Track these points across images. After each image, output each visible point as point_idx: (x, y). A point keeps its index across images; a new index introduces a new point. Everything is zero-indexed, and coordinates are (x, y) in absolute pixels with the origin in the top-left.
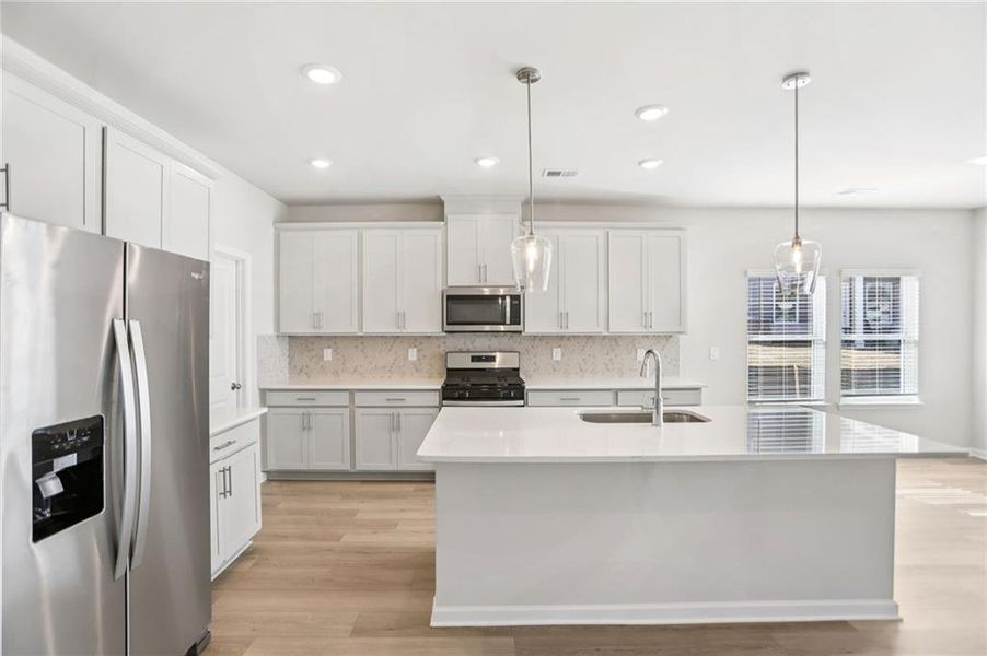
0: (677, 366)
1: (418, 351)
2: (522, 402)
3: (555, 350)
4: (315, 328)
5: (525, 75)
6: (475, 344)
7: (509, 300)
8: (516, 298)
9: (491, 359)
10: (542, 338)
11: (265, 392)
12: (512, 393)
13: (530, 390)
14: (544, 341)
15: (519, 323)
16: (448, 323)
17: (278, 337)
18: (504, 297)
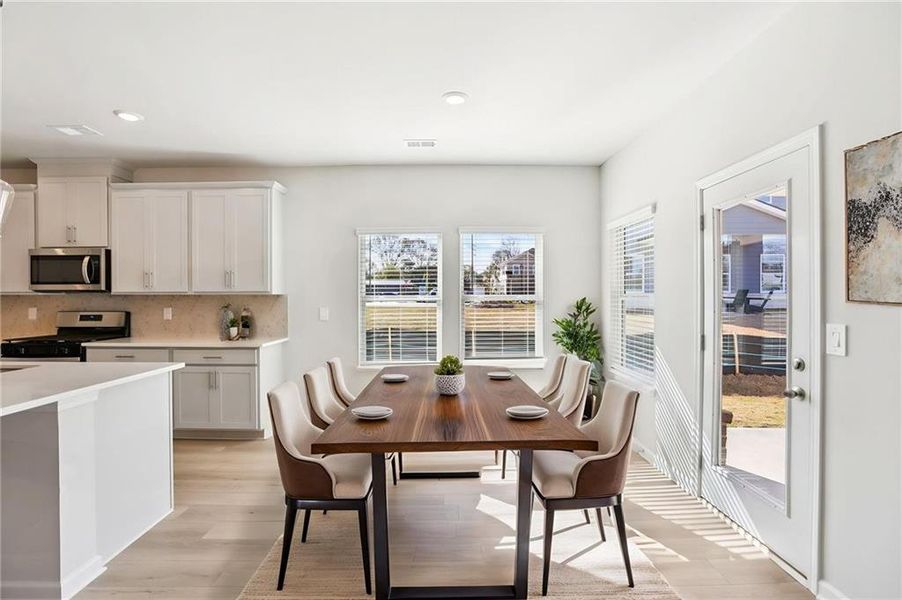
0: (285, 328)
1: (36, 311)
2: (79, 359)
3: (165, 310)
7: (86, 259)
8: (95, 258)
9: (99, 318)
10: (154, 298)
12: (67, 350)
13: (89, 347)
14: (157, 301)
15: (99, 283)
16: (32, 283)
18: (83, 256)
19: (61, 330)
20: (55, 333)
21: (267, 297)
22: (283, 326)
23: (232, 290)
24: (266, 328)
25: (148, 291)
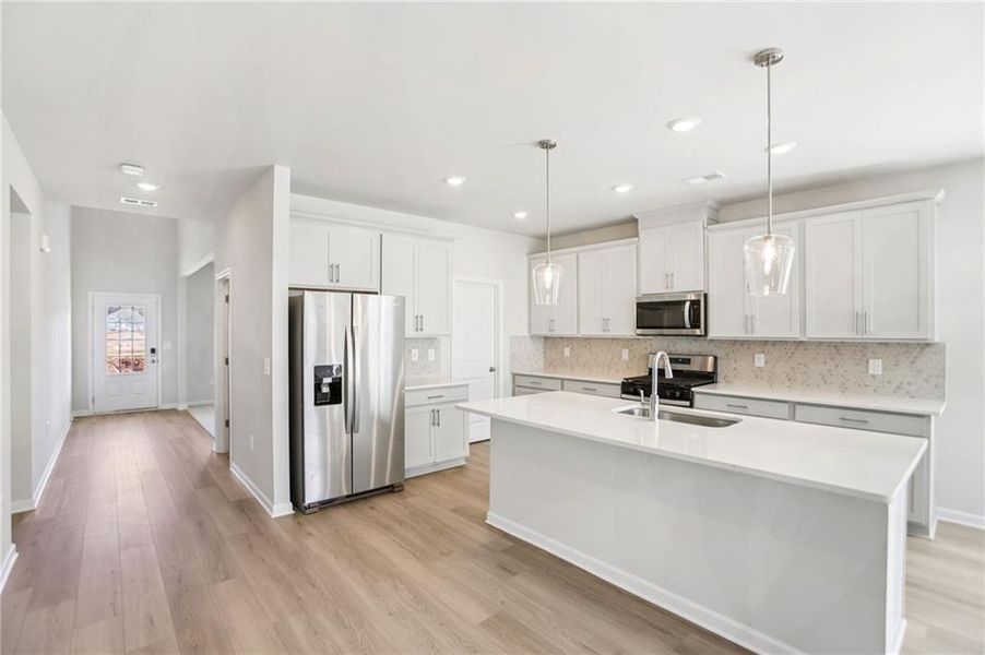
1: (630, 351)
2: (688, 403)
3: (757, 356)
4: (550, 330)
6: (677, 347)
7: (688, 304)
8: (695, 303)
9: (687, 361)
10: (743, 342)
11: (514, 375)
12: (678, 394)
13: (698, 393)
14: (746, 346)
15: (699, 327)
16: (638, 328)
17: (532, 337)
18: (685, 301)
21: (907, 345)
22: (936, 386)
23: (865, 336)
24: (905, 386)
25: (749, 336)
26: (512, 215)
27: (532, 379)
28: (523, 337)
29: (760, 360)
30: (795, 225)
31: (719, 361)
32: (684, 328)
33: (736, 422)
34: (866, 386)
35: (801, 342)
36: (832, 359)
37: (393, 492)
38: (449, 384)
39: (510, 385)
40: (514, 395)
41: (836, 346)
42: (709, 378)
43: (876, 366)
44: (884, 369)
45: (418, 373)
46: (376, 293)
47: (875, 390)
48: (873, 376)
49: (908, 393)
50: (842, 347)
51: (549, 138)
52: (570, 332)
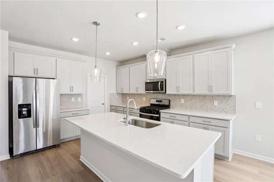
1: (145, 98)
2: (158, 115)
4: (122, 91)
5: (95, 23)
7: (160, 83)
8: (162, 82)
9: (161, 101)
10: (178, 95)
11: (111, 106)
12: (155, 112)
13: (162, 112)
14: (179, 96)
15: (163, 90)
16: (146, 90)
17: (117, 93)
18: (159, 82)
19: (151, 104)
20: (149, 105)
21: (225, 96)
22: (233, 109)
23: (212, 93)
24: (224, 109)
25: (178, 93)
26: (105, 53)
27: (115, 107)
28: (114, 94)
29: (183, 101)
30: (191, 56)
31: (171, 101)
32: (159, 90)
33: (159, 125)
34: (213, 109)
35: (194, 95)
36: (203, 101)
37: (55, 147)
38: (86, 109)
39: (110, 109)
40: (111, 112)
41: (204, 96)
42: (167, 107)
43: (216, 103)
44: (218, 104)
45: (74, 106)
46: (55, 79)
47: (216, 111)
48: (215, 106)
49: (225, 112)
50: (206, 97)
51: (97, 21)
52: (127, 92)
